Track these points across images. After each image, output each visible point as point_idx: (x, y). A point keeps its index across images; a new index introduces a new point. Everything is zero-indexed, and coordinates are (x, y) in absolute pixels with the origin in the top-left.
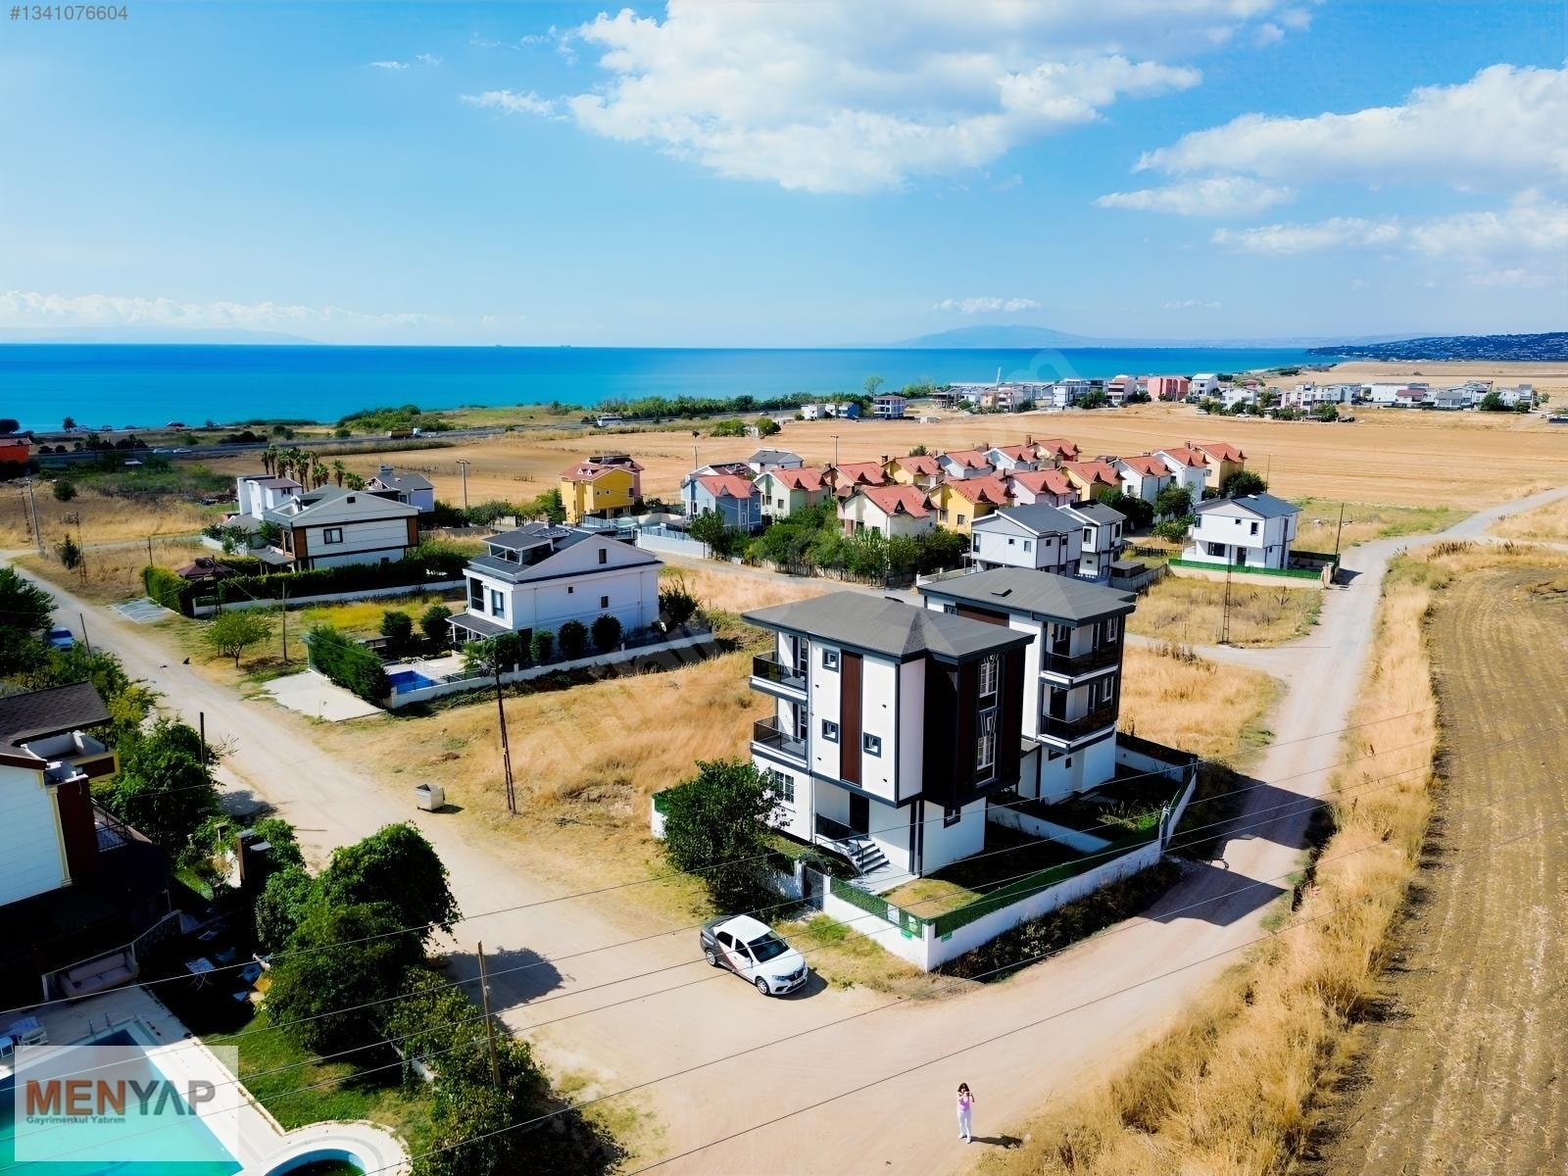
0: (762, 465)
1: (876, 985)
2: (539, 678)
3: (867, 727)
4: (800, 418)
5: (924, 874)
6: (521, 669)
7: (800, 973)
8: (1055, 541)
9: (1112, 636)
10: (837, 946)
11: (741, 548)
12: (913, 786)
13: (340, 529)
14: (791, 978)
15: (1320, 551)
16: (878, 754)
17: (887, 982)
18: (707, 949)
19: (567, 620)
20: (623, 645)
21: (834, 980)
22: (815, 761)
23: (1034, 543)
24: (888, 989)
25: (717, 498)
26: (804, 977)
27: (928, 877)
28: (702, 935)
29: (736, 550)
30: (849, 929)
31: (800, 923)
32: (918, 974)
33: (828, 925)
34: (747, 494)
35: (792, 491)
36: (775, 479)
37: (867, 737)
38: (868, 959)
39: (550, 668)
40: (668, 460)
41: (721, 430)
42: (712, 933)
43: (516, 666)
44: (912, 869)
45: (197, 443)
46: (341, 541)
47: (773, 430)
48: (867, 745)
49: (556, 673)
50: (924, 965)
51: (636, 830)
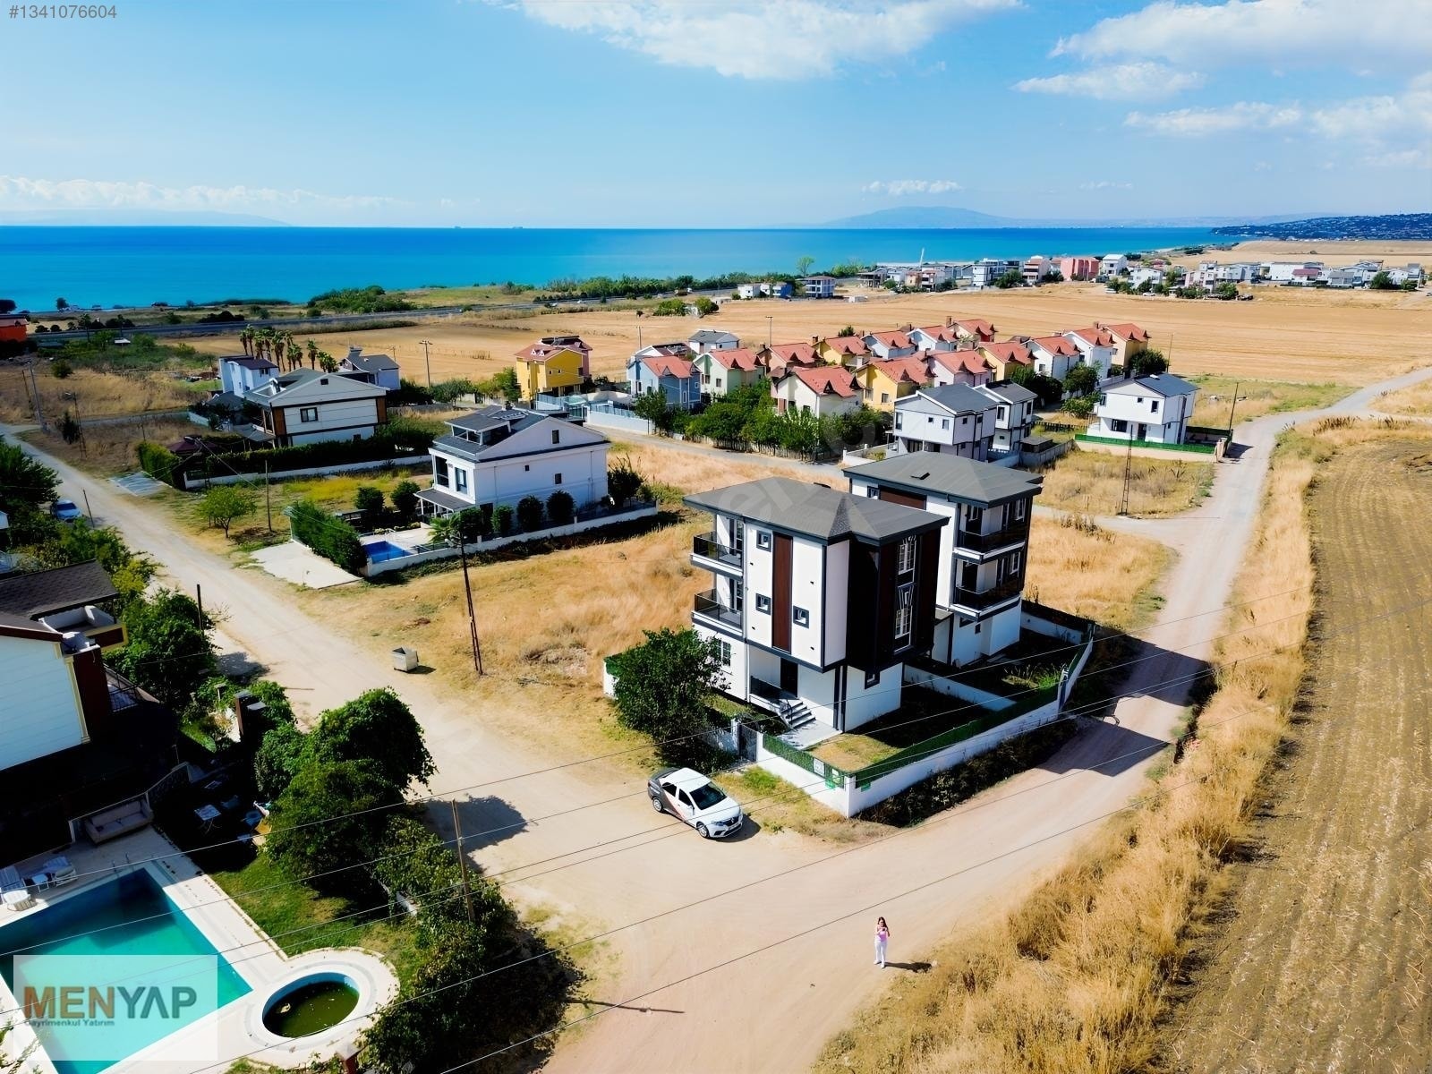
0: (702, 344)
1: (803, 829)
2: (501, 549)
3: (797, 600)
4: (737, 297)
5: (847, 728)
6: (483, 540)
7: (736, 819)
8: (971, 419)
9: (1021, 514)
10: (769, 794)
11: (682, 426)
12: (837, 652)
13: (315, 409)
14: (729, 823)
15: (1214, 427)
16: (807, 625)
17: (813, 826)
18: (654, 797)
19: (524, 495)
20: (576, 519)
21: (766, 825)
22: (749, 629)
23: (952, 421)
24: (814, 833)
25: (660, 378)
26: (739, 822)
27: (851, 732)
28: (649, 785)
29: (678, 426)
30: (779, 779)
31: (737, 774)
32: (841, 820)
33: (760, 775)
34: (687, 374)
35: (729, 371)
36: (713, 360)
37: (796, 609)
38: (796, 805)
39: (510, 539)
40: (614, 339)
41: (663, 310)
42: (658, 784)
43: (479, 538)
44: (836, 726)
45: (179, 322)
46: (316, 419)
47: (712, 309)
48: (796, 617)
49: (515, 543)
50: (846, 811)
51: (590, 690)
